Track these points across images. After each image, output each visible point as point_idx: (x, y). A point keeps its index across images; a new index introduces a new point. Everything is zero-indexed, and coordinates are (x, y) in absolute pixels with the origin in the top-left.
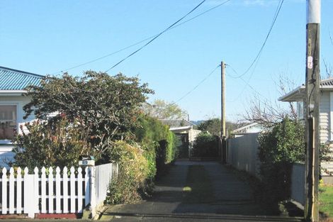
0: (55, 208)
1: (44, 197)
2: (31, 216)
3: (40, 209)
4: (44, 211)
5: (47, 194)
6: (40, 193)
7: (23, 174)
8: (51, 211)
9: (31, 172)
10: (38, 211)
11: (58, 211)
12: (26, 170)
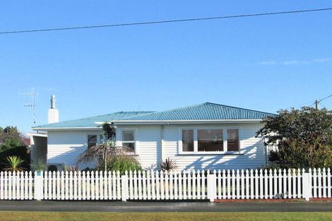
0: (322, 195)
1: (315, 187)
2: (307, 199)
3: (313, 195)
4: (315, 196)
5: (317, 185)
6: (313, 185)
7: (301, 173)
8: (320, 196)
9: (307, 172)
10: (311, 197)
11: (325, 196)
12: (304, 170)
